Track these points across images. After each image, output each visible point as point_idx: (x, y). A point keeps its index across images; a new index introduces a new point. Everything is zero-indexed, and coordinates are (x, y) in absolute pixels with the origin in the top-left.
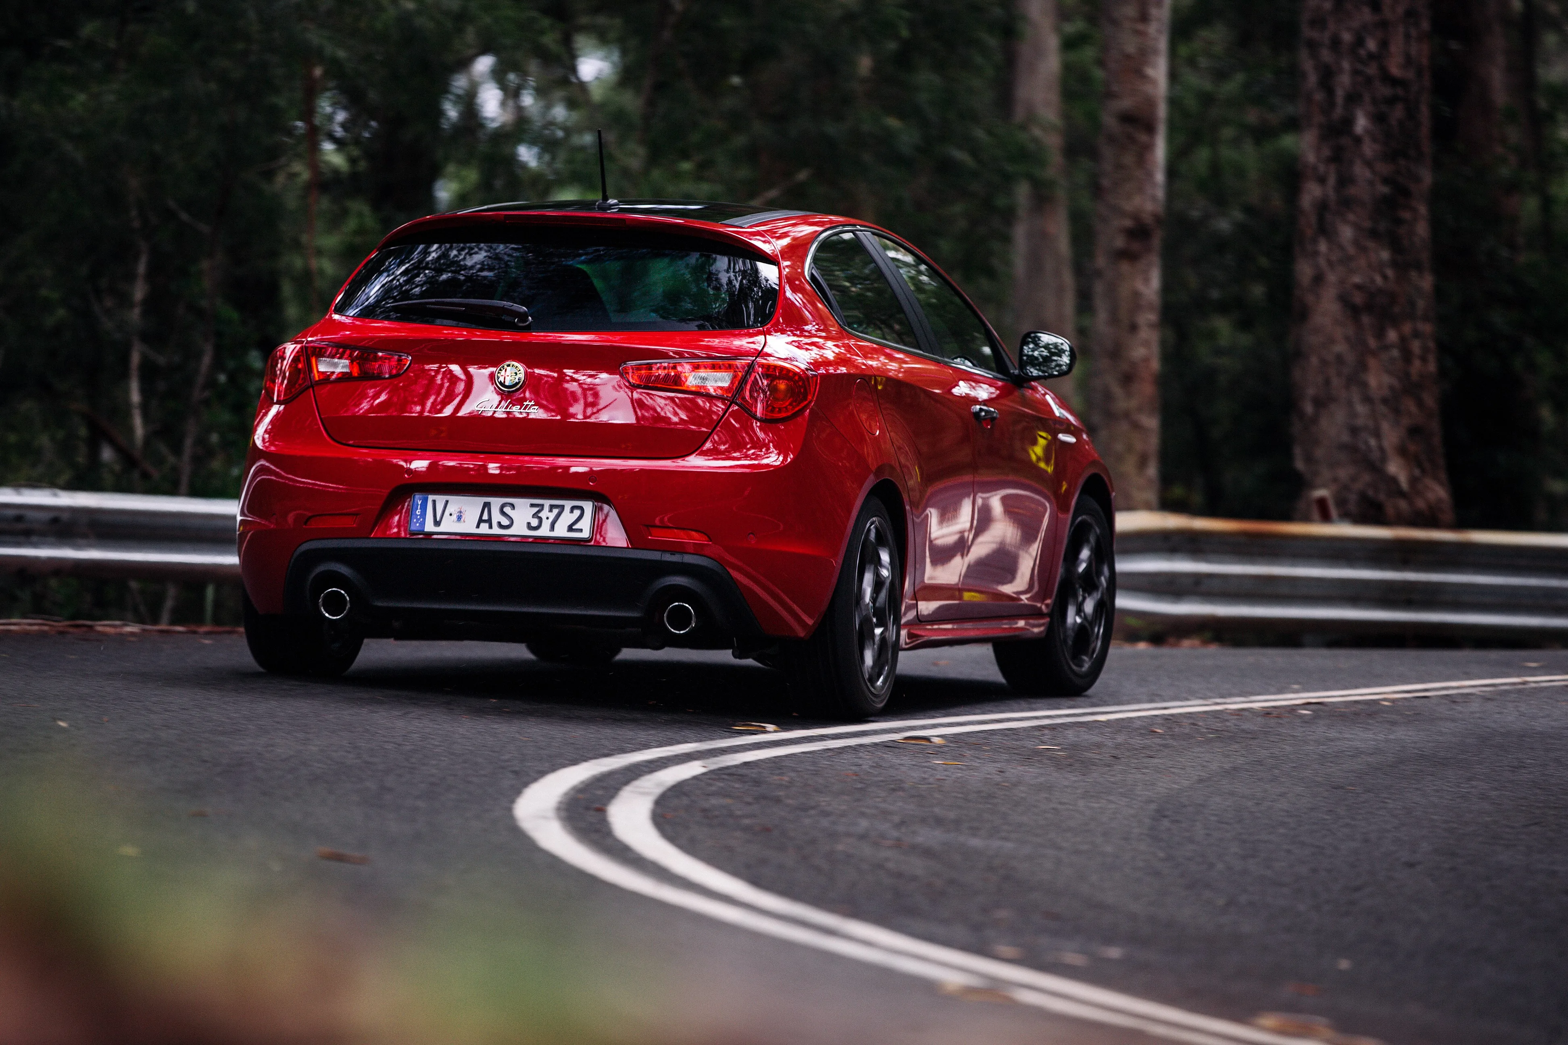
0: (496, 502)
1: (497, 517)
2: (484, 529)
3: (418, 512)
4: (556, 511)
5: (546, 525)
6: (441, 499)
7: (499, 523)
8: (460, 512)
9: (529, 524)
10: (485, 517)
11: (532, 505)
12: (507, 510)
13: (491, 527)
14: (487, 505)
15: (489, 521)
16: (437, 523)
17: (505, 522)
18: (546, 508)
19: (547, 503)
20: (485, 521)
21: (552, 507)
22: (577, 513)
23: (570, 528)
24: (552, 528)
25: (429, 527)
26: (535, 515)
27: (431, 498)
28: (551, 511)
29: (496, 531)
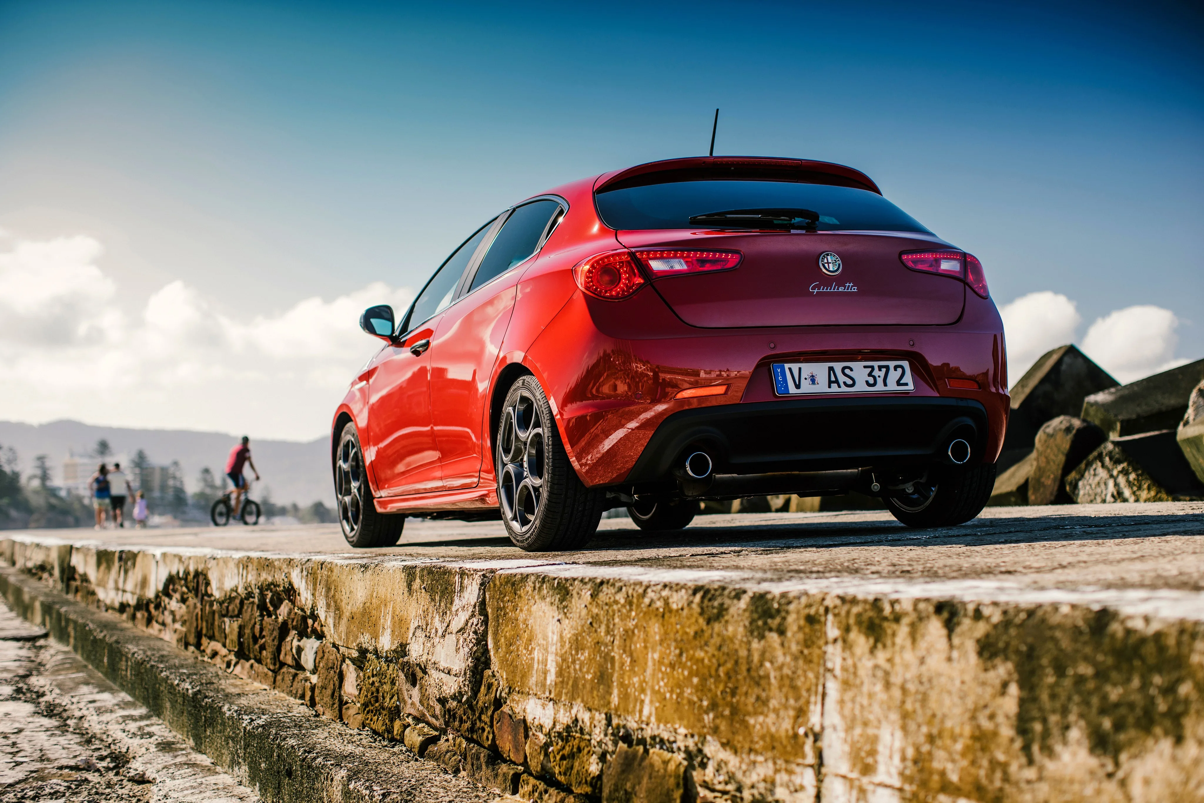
0: (838, 366)
1: (842, 378)
2: (834, 388)
3: (780, 378)
4: (884, 370)
5: (880, 381)
6: (795, 367)
7: (845, 383)
8: (813, 376)
9: (867, 382)
10: (833, 379)
11: (865, 367)
12: (847, 371)
13: (839, 386)
14: (831, 369)
15: (837, 382)
16: (798, 386)
17: (850, 382)
18: (876, 368)
19: (876, 364)
20: (834, 382)
21: (880, 368)
22: (900, 370)
23: (899, 383)
24: (885, 384)
25: (792, 390)
26: (870, 375)
27: (787, 366)
28: (880, 370)
29: (844, 389)
